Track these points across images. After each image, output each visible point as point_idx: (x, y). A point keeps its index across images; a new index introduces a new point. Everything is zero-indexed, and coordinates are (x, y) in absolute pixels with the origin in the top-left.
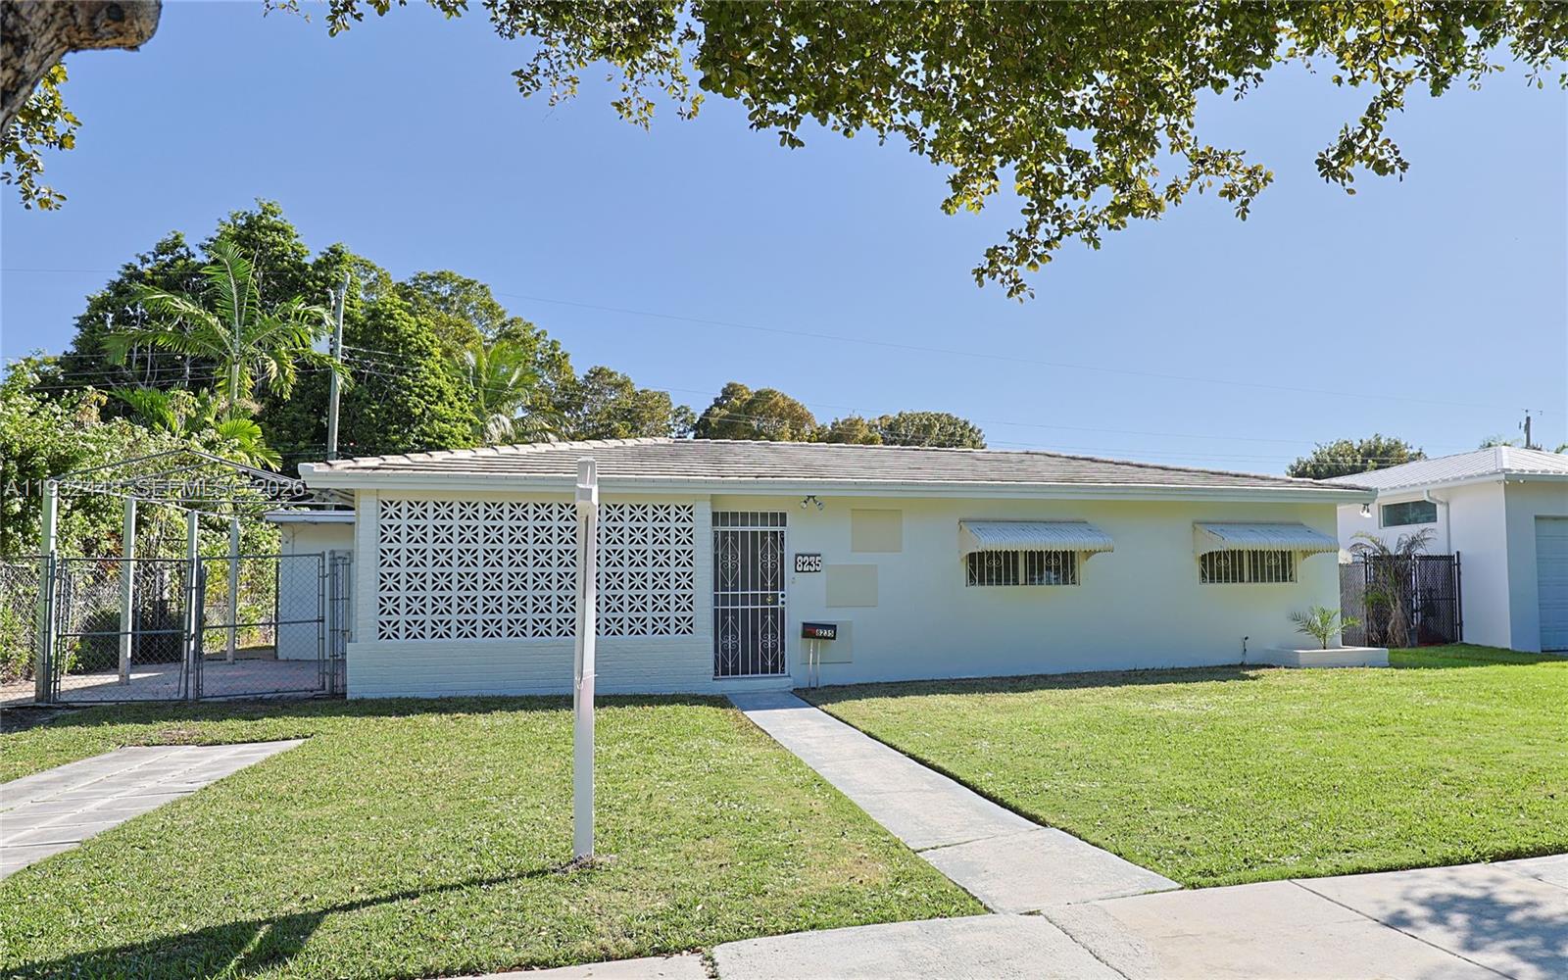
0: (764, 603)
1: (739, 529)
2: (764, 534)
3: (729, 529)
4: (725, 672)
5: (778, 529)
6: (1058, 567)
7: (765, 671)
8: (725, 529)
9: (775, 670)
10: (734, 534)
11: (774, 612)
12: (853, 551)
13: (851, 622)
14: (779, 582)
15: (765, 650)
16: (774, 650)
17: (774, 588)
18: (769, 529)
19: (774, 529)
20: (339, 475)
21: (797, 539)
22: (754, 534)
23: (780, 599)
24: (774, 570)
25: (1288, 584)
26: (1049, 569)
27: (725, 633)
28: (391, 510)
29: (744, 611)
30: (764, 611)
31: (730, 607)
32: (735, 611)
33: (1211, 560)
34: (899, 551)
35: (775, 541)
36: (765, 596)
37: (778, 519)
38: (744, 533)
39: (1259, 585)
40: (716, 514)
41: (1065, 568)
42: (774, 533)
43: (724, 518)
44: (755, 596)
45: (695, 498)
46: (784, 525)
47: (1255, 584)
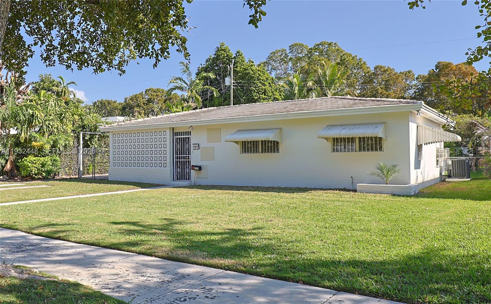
0: (186, 159)
1: (181, 137)
2: (186, 138)
3: (178, 137)
4: (178, 179)
7: (186, 180)
9: (189, 180)
10: (179, 138)
11: (188, 161)
12: (208, 142)
13: (207, 165)
14: (189, 153)
15: (186, 173)
16: (189, 173)
17: (188, 155)
18: (187, 136)
20: (107, 128)
21: (194, 139)
22: (184, 138)
23: (190, 158)
24: (188, 149)
25: (378, 152)
26: (268, 147)
27: (178, 168)
28: (115, 136)
29: (182, 161)
30: (186, 161)
31: (178, 160)
32: (180, 161)
33: (337, 142)
34: (220, 142)
35: (188, 140)
36: (186, 157)
37: (189, 133)
38: (182, 138)
39: (362, 153)
40: (175, 133)
41: (274, 147)
42: (188, 138)
43: (177, 134)
44: (184, 157)
45: (167, 128)
46: (190, 135)
47: (360, 152)
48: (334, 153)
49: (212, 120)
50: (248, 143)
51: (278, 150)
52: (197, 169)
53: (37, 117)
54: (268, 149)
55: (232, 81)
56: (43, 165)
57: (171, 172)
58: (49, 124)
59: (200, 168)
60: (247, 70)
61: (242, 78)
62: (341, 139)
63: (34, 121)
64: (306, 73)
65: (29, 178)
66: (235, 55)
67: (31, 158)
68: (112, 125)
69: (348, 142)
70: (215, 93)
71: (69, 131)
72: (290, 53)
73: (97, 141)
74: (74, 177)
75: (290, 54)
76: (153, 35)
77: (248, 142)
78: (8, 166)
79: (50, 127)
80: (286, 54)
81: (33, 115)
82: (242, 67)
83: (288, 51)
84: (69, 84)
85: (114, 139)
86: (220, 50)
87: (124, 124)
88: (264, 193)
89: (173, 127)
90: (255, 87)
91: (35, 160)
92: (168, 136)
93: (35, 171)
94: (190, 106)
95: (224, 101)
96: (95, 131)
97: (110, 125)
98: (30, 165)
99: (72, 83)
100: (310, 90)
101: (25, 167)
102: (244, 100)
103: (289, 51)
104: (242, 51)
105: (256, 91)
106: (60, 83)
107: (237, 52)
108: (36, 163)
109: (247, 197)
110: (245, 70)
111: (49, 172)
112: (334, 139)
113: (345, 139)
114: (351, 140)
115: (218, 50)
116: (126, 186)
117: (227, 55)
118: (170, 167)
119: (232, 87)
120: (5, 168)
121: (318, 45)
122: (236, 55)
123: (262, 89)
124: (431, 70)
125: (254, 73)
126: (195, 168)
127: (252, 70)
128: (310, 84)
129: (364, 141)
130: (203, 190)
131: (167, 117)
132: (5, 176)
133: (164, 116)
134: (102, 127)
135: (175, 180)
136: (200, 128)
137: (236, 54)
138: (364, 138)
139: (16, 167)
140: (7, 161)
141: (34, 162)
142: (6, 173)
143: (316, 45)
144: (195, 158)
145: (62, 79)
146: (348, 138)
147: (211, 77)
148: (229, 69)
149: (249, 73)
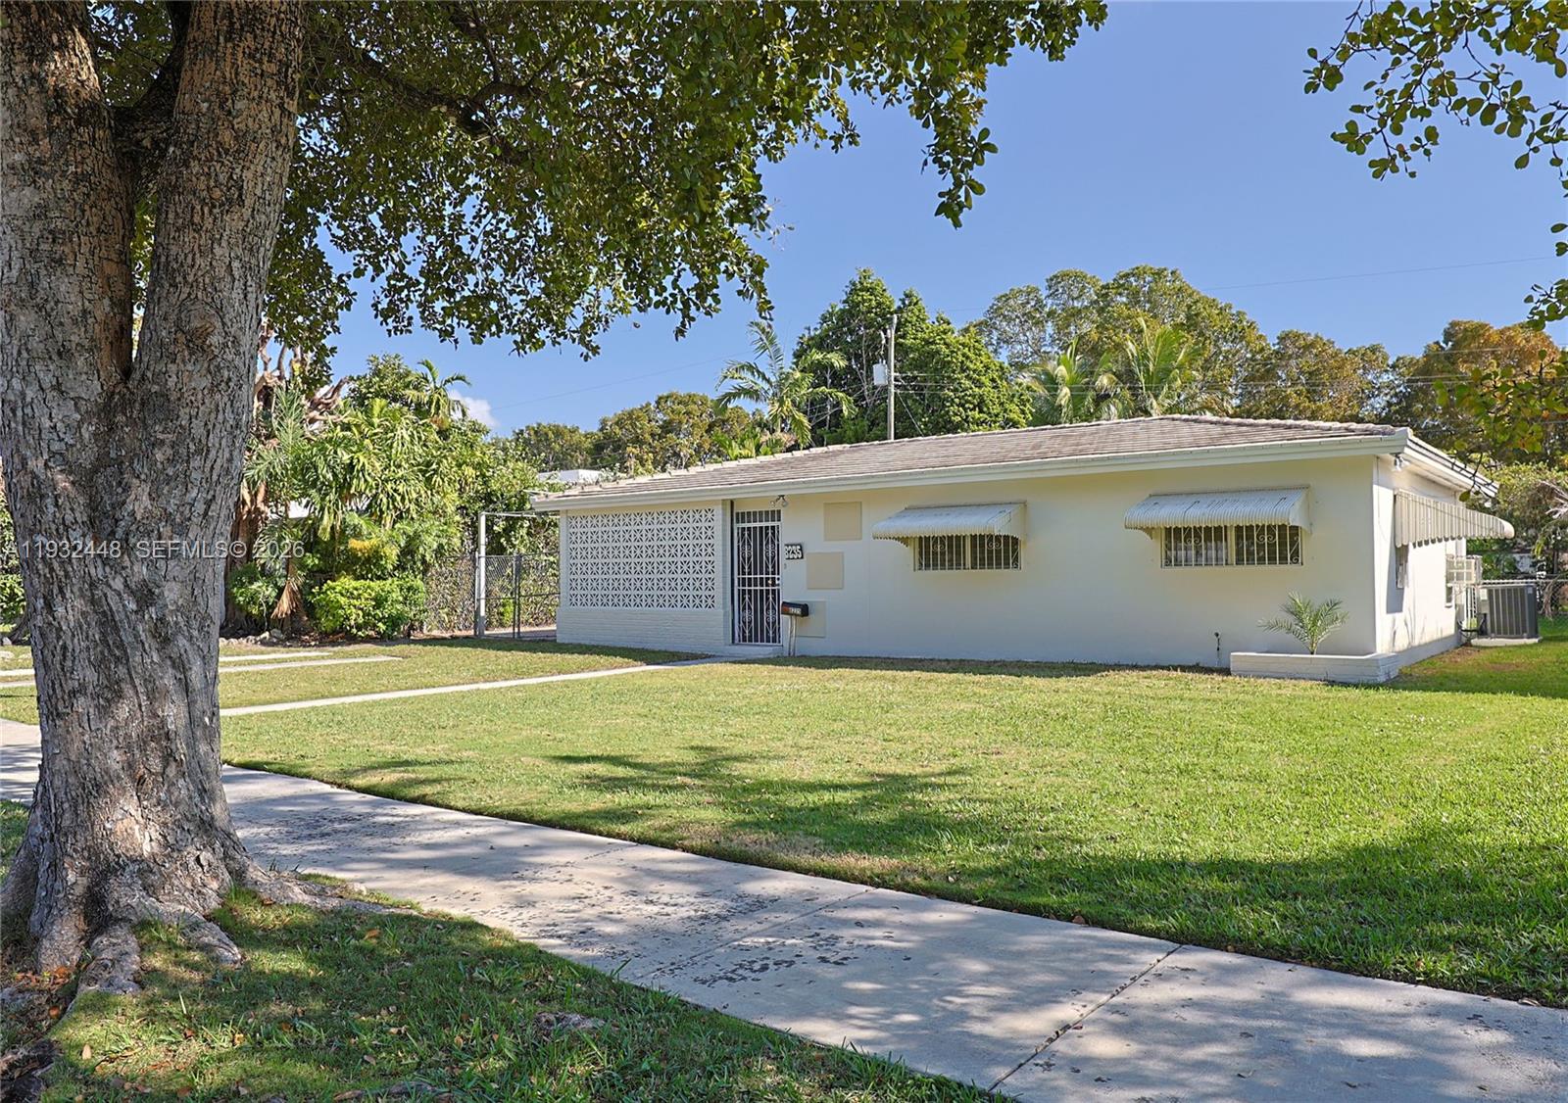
0: (767, 586)
1: (752, 525)
2: (767, 528)
3: (746, 525)
4: (744, 640)
5: (775, 524)
6: (998, 552)
7: (768, 641)
8: (743, 525)
9: (774, 641)
10: (749, 529)
11: (774, 591)
12: (826, 540)
13: (824, 602)
14: (776, 570)
15: (768, 623)
16: (774, 623)
17: (773, 573)
18: (770, 524)
19: (773, 524)
20: (552, 502)
21: (789, 532)
22: (761, 528)
23: (777, 583)
24: (773, 558)
25: (1289, 567)
26: (990, 552)
27: (744, 609)
28: (574, 523)
29: (756, 591)
30: (768, 591)
31: (747, 588)
32: (750, 591)
33: (1178, 539)
34: (861, 539)
35: (773, 534)
36: (767, 579)
37: (775, 515)
38: (755, 528)
39: (1245, 568)
40: (738, 514)
41: (1006, 551)
42: (773, 528)
43: (742, 517)
44: (761, 579)
45: (715, 502)
46: (779, 520)
47: (1240, 568)
48: (1168, 570)
49: (838, 479)
50: (935, 542)
51: (1016, 559)
52: (798, 611)
53: (363, 469)
54: (990, 559)
55: (893, 374)
56: (379, 602)
57: (725, 621)
58: (395, 491)
59: (805, 610)
60: (934, 343)
61: (919, 365)
62: (1187, 530)
63: (355, 481)
64: (1092, 352)
65: (341, 635)
66: (900, 304)
67: (346, 582)
68: (566, 493)
69: (1208, 539)
70: (844, 408)
71: (451, 509)
72: (1048, 296)
73: (526, 537)
74: (464, 633)
75: (1050, 301)
76: (678, 250)
77: (935, 539)
78: (285, 605)
79: (399, 498)
80: (1039, 301)
81: (351, 467)
82: (920, 335)
83: (1043, 293)
84: (448, 381)
85: (572, 530)
86: (861, 290)
87: (599, 489)
88: (978, 678)
89: (731, 497)
90: (955, 390)
91: (356, 589)
92: (719, 521)
93: (356, 617)
94: (778, 442)
95: (870, 428)
96: (520, 509)
97: (561, 494)
98: (343, 600)
99: (457, 378)
100: (1102, 398)
101: (332, 608)
102: (925, 424)
103: (1048, 292)
104: (918, 293)
105: (957, 400)
106: (426, 379)
107: (907, 296)
108: (359, 597)
109: (932, 687)
110: (928, 343)
111: (394, 622)
112: (1168, 530)
113: (1198, 530)
114: (1217, 533)
115: (854, 291)
116: (603, 659)
117: (879, 304)
118: (724, 607)
119: (893, 391)
120: (276, 610)
121: (1127, 276)
122: (904, 303)
123: (974, 396)
124: (1431, 343)
125: (953, 352)
126: (793, 610)
127: (945, 344)
128: (1104, 381)
129: (1250, 537)
130: (812, 669)
131: (715, 470)
132: (276, 632)
133: (707, 469)
134: (539, 499)
135: (736, 642)
136: (803, 501)
137: (903, 301)
138: (1250, 528)
139: (306, 607)
140: (281, 590)
141: (355, 592)
142: (280, 623)
143: (1121, 277)
144: (792, 582)
145: (431, 370)
146: (1208, 529)
147: (836, 364)
148: (884, 342)
149: (938, 352)
